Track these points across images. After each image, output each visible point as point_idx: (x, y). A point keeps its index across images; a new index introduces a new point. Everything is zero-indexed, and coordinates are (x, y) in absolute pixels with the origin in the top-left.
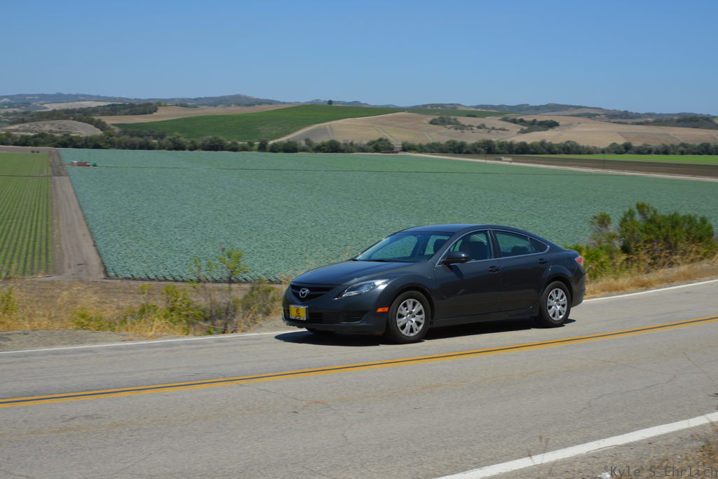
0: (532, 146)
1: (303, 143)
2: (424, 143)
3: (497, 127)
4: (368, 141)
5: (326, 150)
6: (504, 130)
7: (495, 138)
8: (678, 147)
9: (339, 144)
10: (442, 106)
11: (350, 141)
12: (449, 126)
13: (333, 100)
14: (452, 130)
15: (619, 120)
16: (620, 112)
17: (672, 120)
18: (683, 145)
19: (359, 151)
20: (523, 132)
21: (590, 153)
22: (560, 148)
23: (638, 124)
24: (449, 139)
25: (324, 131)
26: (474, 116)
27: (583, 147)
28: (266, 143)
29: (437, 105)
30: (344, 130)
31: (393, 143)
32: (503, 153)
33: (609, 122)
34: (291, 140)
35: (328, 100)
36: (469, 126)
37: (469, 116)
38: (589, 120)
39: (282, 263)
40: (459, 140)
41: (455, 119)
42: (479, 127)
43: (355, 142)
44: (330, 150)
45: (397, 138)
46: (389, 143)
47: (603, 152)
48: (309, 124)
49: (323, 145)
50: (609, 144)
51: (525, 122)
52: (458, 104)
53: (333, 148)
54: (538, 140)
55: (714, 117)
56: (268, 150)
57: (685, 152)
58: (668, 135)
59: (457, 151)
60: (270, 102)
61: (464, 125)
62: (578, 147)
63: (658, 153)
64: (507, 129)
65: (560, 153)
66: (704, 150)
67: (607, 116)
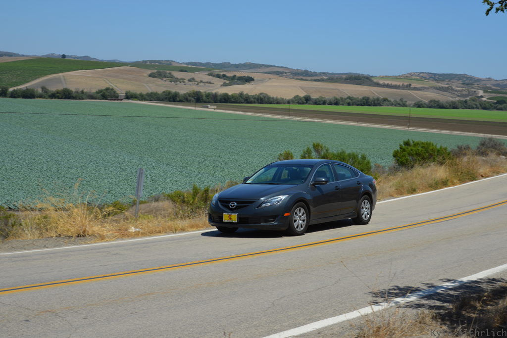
0: (233, 96)
1: (40, 90)
2: (144, 93)
3: (204, 81)
4: (97, 90)
5: (60, 97)
6: (210, 83)
7: (203, 89)
8: (346, 99)
9: (71, 91)
10: (159, 62)
11: (81, 90)
12: (165, 79)
13: (66, 54)
14: (168, 82)
15: (301, 77)
16: (302, 70)
17: (341, 78)
18: (349, 98)
19: (89, 99)
20: (225, 85)
21: (278, 103)
22: (255, 98)
23: (315, 80)
24: (165, 89)
25: (59, 81)
26: (186, 71)
27: (273, 98)
28: (7, 90)
29: (155, 61)
30: (76, 80)
31: (117, 92)
32: (209, 102)
33: (293, 78)
34: (28, 88)
35: (62, 54)
36: (181, 79)
37: (182, 71)
38: (277, 76)
39: (21, 193)
40: (173, 91)
41: (170, 73)
42: (189, 81)
43: (85, 91)
44: (64, 97)
45: (121, 88)
46: (115, 92)
47: (289, 102)
48: (46, 74)
49: (58, 93)
50: (293, 96)
51: (227, 77)
52: (172, 61)
53: (67, 95)
54: (238, 92)
55: (372, 77)
56: (9, 96)
57: (351, 103)
58: (338, 89)
59: (172, 100)
60: (10, 55)
61: (177, 79)
62: (269, 98)
63: (330, 104)
64: (212, 82)
65: (255, 103)
66: (366, 102)
67: (292, 73)
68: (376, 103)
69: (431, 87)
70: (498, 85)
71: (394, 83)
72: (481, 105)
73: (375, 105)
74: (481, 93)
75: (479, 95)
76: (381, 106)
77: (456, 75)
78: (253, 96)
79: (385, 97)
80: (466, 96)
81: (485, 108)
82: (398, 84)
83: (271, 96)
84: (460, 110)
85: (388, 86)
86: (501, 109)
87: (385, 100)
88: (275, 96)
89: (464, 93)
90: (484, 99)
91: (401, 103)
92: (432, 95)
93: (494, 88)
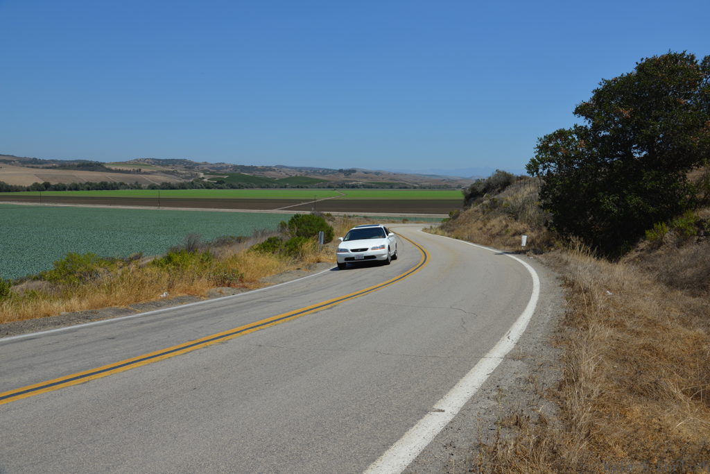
8: (84, 185)
15: (30, 165)
16: (30, 159)
18: (88, 183)
21: (16, 191)
23: (48, 168)
27: (11, 186)
33: (23, 166)
38: (5, 165)
47: (28, 190)
50: (32, 184)
55: (104, 163)
57: (90, 188)
58: (74, 176)
62: (7, 186)
63: (70, 189)
66: (104, 186)
67: (20, 162)
68: (114, 187)
69: (159, 171)
70: (213, 168)
71: (125, 168)
72: (205, 185)
73: (113, 189)
74: (202, 175)
75: (201, 177)
76: (118, 189)
77: (177, 160)
79: (121, 181)
80: (190, 178)
81: (208, 188)
82: (129, 169)
83: (10, 184)
84: (188, 190)
85: (120, 171)
86: (221, 188)
87: (122, 184)
88: (13, 185)
89: (188, 175)
90: (205, 180)
91: (136, 186)
92: (161, 178)
93: (211, 170)
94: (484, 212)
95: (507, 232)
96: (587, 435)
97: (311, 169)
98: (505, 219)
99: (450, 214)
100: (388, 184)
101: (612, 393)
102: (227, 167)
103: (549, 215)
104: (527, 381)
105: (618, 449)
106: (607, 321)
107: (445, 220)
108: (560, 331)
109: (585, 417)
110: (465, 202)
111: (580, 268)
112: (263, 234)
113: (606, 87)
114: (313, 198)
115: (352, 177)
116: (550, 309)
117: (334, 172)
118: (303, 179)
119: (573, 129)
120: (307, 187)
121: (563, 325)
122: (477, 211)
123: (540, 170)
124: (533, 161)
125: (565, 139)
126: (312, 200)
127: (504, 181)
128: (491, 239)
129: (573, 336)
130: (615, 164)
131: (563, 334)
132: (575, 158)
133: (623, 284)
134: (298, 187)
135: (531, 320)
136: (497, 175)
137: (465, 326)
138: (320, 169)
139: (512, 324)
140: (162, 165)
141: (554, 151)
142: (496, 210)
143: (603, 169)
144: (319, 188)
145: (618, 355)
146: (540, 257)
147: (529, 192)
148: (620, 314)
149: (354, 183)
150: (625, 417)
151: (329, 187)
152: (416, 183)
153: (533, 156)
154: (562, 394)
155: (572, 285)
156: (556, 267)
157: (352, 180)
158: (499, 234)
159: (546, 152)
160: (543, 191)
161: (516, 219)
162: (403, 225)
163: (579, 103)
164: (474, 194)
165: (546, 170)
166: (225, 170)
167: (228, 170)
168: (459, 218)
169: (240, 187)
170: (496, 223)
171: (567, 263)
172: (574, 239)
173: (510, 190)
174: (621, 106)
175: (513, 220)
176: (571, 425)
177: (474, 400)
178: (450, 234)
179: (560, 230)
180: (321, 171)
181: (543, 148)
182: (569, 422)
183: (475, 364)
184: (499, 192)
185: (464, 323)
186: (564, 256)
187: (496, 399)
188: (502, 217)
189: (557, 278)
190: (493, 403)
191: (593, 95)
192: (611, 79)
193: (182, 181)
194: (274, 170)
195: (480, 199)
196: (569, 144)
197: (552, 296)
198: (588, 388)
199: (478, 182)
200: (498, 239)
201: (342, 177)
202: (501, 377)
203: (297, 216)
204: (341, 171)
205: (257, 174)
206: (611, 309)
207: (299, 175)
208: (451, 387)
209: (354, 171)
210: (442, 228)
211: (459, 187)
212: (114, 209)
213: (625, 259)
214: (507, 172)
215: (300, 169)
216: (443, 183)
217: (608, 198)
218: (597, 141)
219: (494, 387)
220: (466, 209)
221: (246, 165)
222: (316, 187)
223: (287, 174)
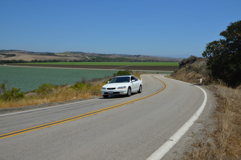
0: (11, 61)
16: (31, 52)
17: (45, 54)
18: (49, 60)
20: (6, 57)
23: (36, 55)
27: (25, 61)
47: (30, 62)
50: (31, 60)
51: (6, 55)
55: (55, 53)
57: (50, 62)
58: (45, 58)
63: (44, 62)
64: (1, 56)
65: (19, 63)
66: (54, 61)
67: (28, 53)
68: (58, 61)
69: (73, 56)
70: (91, 55)
71: (62, 55)
72: (88, 61)
73: (58, 62)
74: (87, 57)
77: (79, 52)
78: (18, 61)
80: (83, 58)
81: (89, 62)
82: (63, 55)
83: (24, 60)
84: (83, 62)
85: (60, 56)
86: (94, 62)
87: (60, 60)
89: (82, 57)
90: (88, 59)
91: (65, 61)
92: (74, 58)
93: (90, 55)
94: (186, 70)
95: (195, 77)
96: (226, 150)
97: (125, 55)
98: (194, 73)
99: (174, 71)
100: (152, 60)
101: (235, 135)
102: (96, 55)
103: (210, 71)
104: (203, 131)
105: (237, 156)
106: (232, 110)
107: (172, 73)
108: (215, 113)
109: (225, 144)
110: (179, 67)
111: (222, 90)
112: (108, 77)
113: (232, 25)
114: (125, 65)
115: (139, 58)
116: (211, 105)
117: (133, 56)
118: (122, 59)
119: (219, 41)
120: (123, 61)
121: (216, 111)
122: (184, 70)
123: (207, 55)
124: (205, 52)
125: (217, 44)
126: (125, 66)
127: (194, 59)
128: (189, 80)
129: (220, 115)
130: (235, 53)
131: (216, 114)
132: (220, 51)
133: (238, 96)
134: (120, 61)
135: (204, 109)
136: (191, 57)
137: (180, 110)
138: (128, 55)
139: (197, 110)
140: (74, 54)
141: (212, 49)
142: (191, 69)
143: (230, 55)
144: (127, 61)
145: (237, 122)
146: (207, 86)
147: (203, 63)
148: (237, 107)
149: (140, 60)
150: (239, 144)
151: (131, 61)
152: (162, 60)
153: (205, 50)
154: (216, 135)
155: (219, 96)
156: (213, 90)
157: (139, 59)
158: (192, 78)
159: (209, 49)
160: (208, 63)
161: (198, 73)
162: (157, 74)
163: (222, 31)
164: (183, 64)
165: (209, 55)
166: (95, 56)
167: (96, 56)
168: (177, 72)
169: (100, 61)
170: (191, 74)
171: (217, 89)
172: (219, 80)
173: (196, 62)
174: (237, 32)
175: (197, 73)
176: (219, 147)
177: (184, 137)
178: (174, 78)
179: (214, 77)
180: (128, 56)
181: (208, 47)
182: (219, 146)
183: (184, 124)
184: (192, 63)
185: (180, 109)
186: (216, 86)
187: (192, 136)
188: (193, 72)
189: (213, 94)
190: (191, 138)
191: (227, 28)
192: (234, 23)
193: (81, 59)
194: (112, 55)
195: (184, 66)
196: (218, 46)
197: (212, 100)
198: (225, 134)
199: (184, 60)
200: (191, 80)
201: (136, 58)
202: (193, 129)
203: (120, 71)
204: (135, 56)
205: (106, 57)
206: (234, 105)
207: (120, 57)
208: (175, 132)
209: (140, 56)
210: (171, 76)
211: (177, 61)
212: (58, 69)
213: (238, 87)
214: (195, 56)
215: (121, 55)
216: (172, 60)
217: (232, 66)
218: (228, 45)
219: (191, 132)
220: (180, 69)
221: (102, 54)
222: (126, 61)
223: (116, 57)
